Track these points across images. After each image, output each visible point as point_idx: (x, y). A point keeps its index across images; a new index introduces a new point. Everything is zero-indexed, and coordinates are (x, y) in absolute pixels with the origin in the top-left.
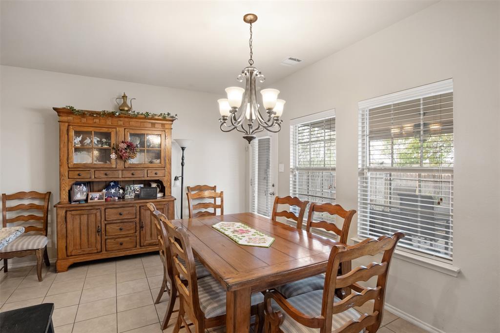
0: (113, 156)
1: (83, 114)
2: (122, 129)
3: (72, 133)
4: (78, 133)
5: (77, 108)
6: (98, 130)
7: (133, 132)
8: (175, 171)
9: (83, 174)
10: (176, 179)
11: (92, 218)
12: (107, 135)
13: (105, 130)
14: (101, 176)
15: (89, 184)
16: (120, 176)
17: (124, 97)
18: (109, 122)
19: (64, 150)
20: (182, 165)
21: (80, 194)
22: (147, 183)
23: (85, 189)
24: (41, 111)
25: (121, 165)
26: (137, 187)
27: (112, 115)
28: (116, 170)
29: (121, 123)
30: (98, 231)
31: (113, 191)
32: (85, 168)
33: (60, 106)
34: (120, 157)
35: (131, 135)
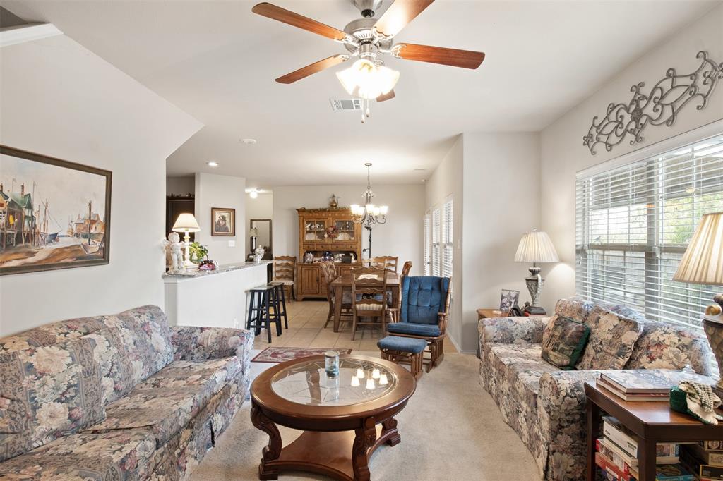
0: (326, 236)
1: (310, 211)
2: (331, 219)
3: (305, 223)
4: (308, 223)
5: (307, 208)
6: (318, 220)
7: (337, 220)
8: (365, 245)
9: (311, 247)
10: (364, 250)
11: (315, 272)
12: (323, 223)
13: (321, 220)
14: (319, 248)
15: (314, 252)
16: (330, 248)
17: (334, 197)
18: (324, 215)
19: (301, 232)
20: (370, 241)
21: (310, 257)
22: (347, 253)
23: (312, 255)
24: (290, 210)
25: (330, 241)
26: (341, 255)
27: (324, 210)
28: (327, 244)
29: (330, 215)
30: (317, 281)
31: (327, 258)
32: (312, 242)
33: (299, 208)
34: (329, 236)
35: (337, 222)
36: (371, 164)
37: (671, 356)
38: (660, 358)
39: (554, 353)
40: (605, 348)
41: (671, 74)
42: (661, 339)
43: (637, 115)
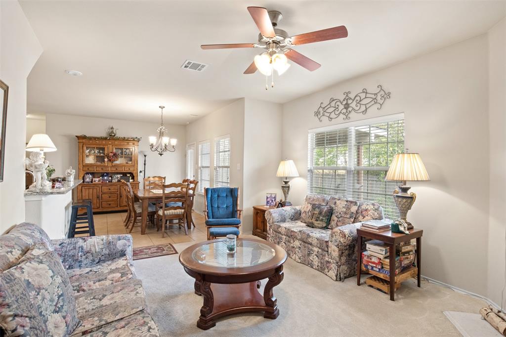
0: (106, 160)
1: (90, 138)
2: (111, 146)
3: (85, 148)
4: (87, 148)
5: (87, 136)
6: (98, 146)
7: (117, 147)
8: (140, 167)
9: (90, 169)
10: (141, 172)
11: (95, 191)
12: (103, 149)
13: (102, 146)
14: (100, 170)
15: (93, 174)
16: (109, 170)
17: (112, 128)
18: (104, 142)
19: (81, 157)
20: (145, 164)
21: (88, 178)
22: (124, 174)
23: (91, 176)
24: (68, 137)
25: (110, 164)
26: (119, 176)
27: (105, 139)
28: (107, 167)
29: (110, 143)
30: (98, 197)
31: (106, 178)
32: (91, 165)
33: (79, 135)
34: (110, 160)
35: (116, 149)
36: (164, 107)
37: (372, 214)
38: (367, 216)
39: (317, 222)
40: (343, 215)
41: (365, 91)
42: (367, 208)
43: (347, 106)
